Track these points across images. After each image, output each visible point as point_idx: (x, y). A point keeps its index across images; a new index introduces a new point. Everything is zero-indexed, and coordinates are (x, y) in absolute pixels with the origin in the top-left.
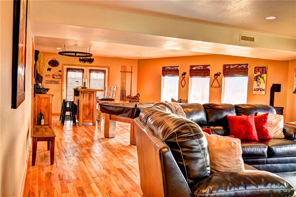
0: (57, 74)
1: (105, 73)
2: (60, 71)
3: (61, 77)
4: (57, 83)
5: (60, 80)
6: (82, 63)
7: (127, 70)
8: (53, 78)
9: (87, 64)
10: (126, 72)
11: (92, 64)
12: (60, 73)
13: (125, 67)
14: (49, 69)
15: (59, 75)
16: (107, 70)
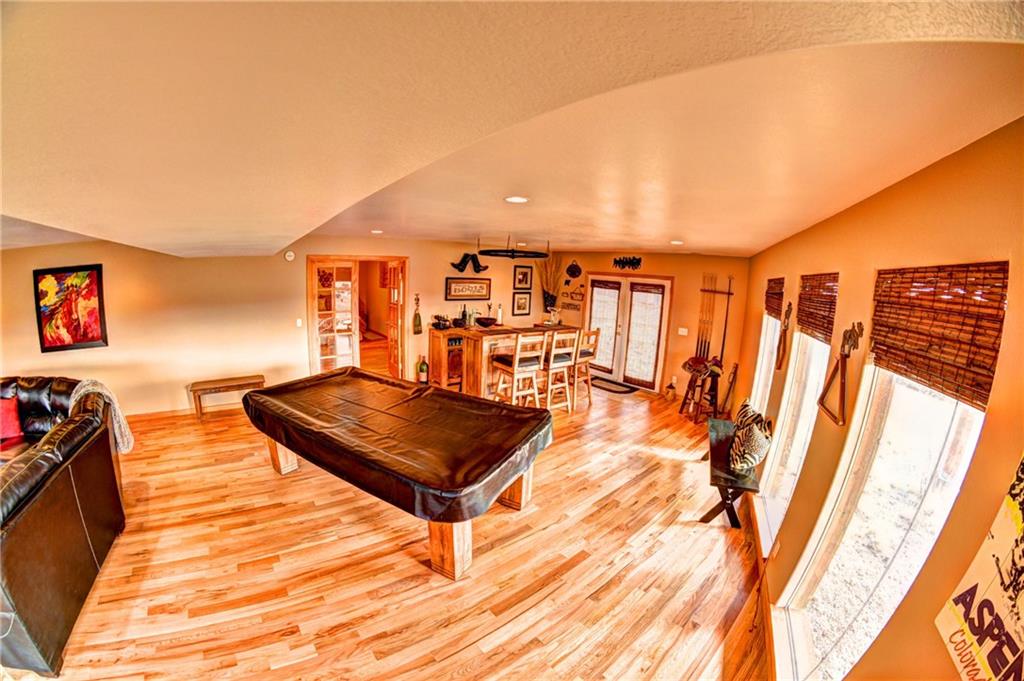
0: (578, 291)
1: (663, 293)
2: (582, 286)
3: (583, 296)
4: (576, 308)
5: (581, 303)
6: (618, 270)
7: (719, 288)
8: (572, 298)
9: (628, 270)
10: (715, 292)
11: (636, 271)
12: (582, 290)
13: (713, 279)
14: (567, 282)
15: (581, 294)
16: (667, 284)
